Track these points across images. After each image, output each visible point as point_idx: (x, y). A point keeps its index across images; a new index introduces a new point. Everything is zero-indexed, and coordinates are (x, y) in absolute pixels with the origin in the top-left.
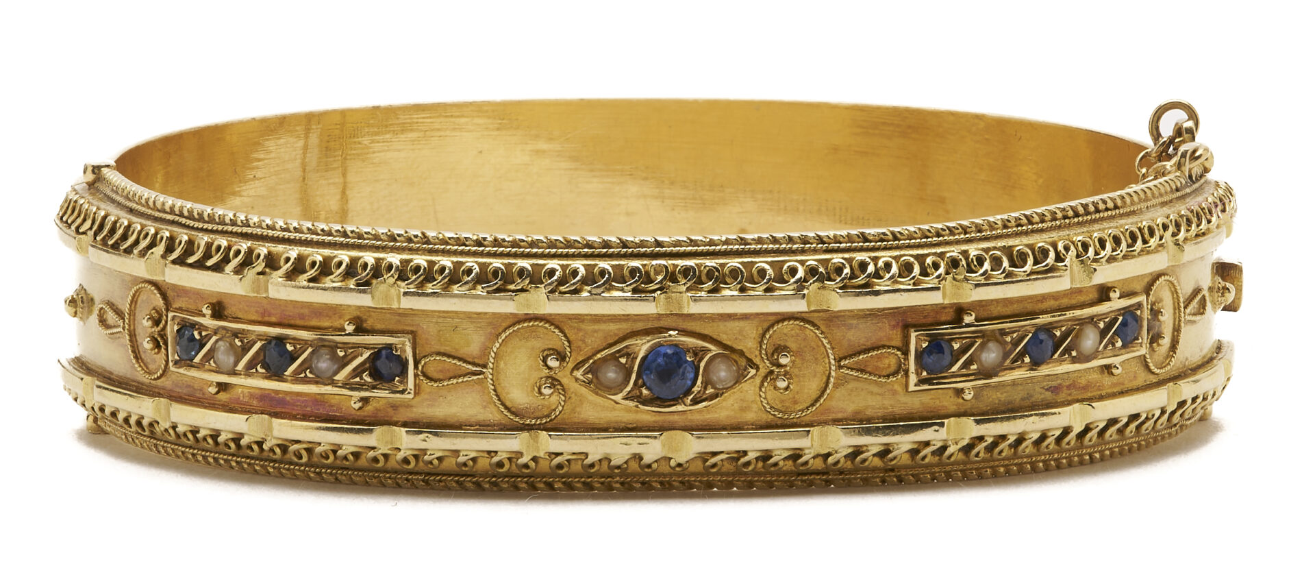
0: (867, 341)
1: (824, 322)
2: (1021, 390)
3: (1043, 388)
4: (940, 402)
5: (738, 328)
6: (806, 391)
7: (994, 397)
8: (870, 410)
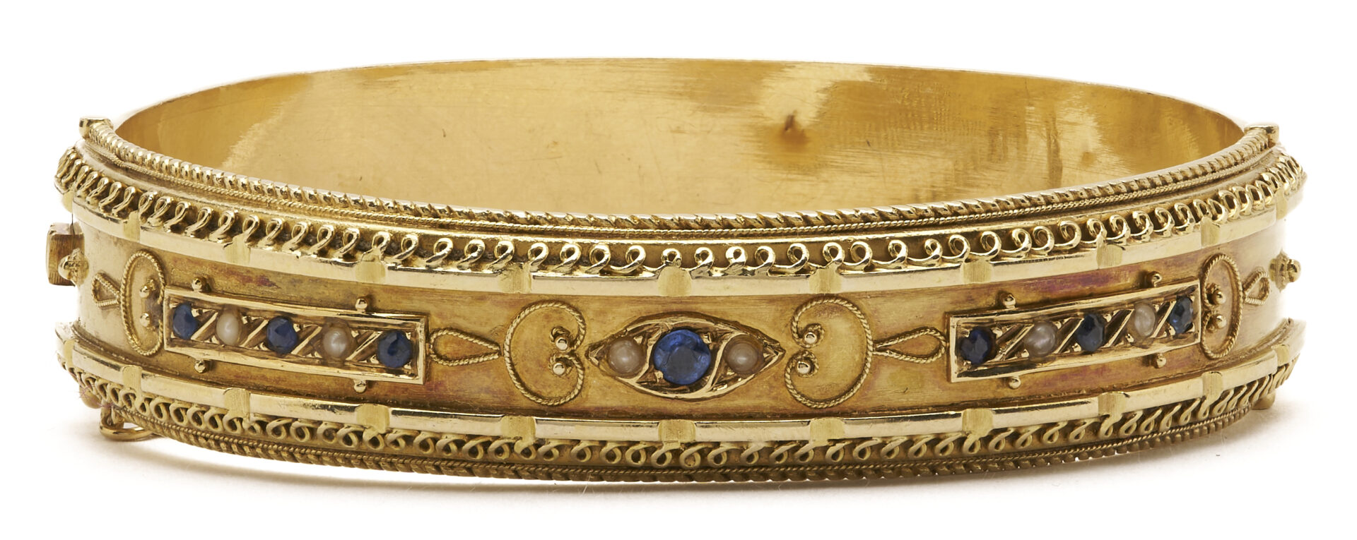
0: (469, 373)
1: (516, 398)
2: (302, 291)
3: (278, 288)
4: (391, 297)
5: (607, 398)
6: (535, 328)
7: (332, 292)
8: (467, 300)
